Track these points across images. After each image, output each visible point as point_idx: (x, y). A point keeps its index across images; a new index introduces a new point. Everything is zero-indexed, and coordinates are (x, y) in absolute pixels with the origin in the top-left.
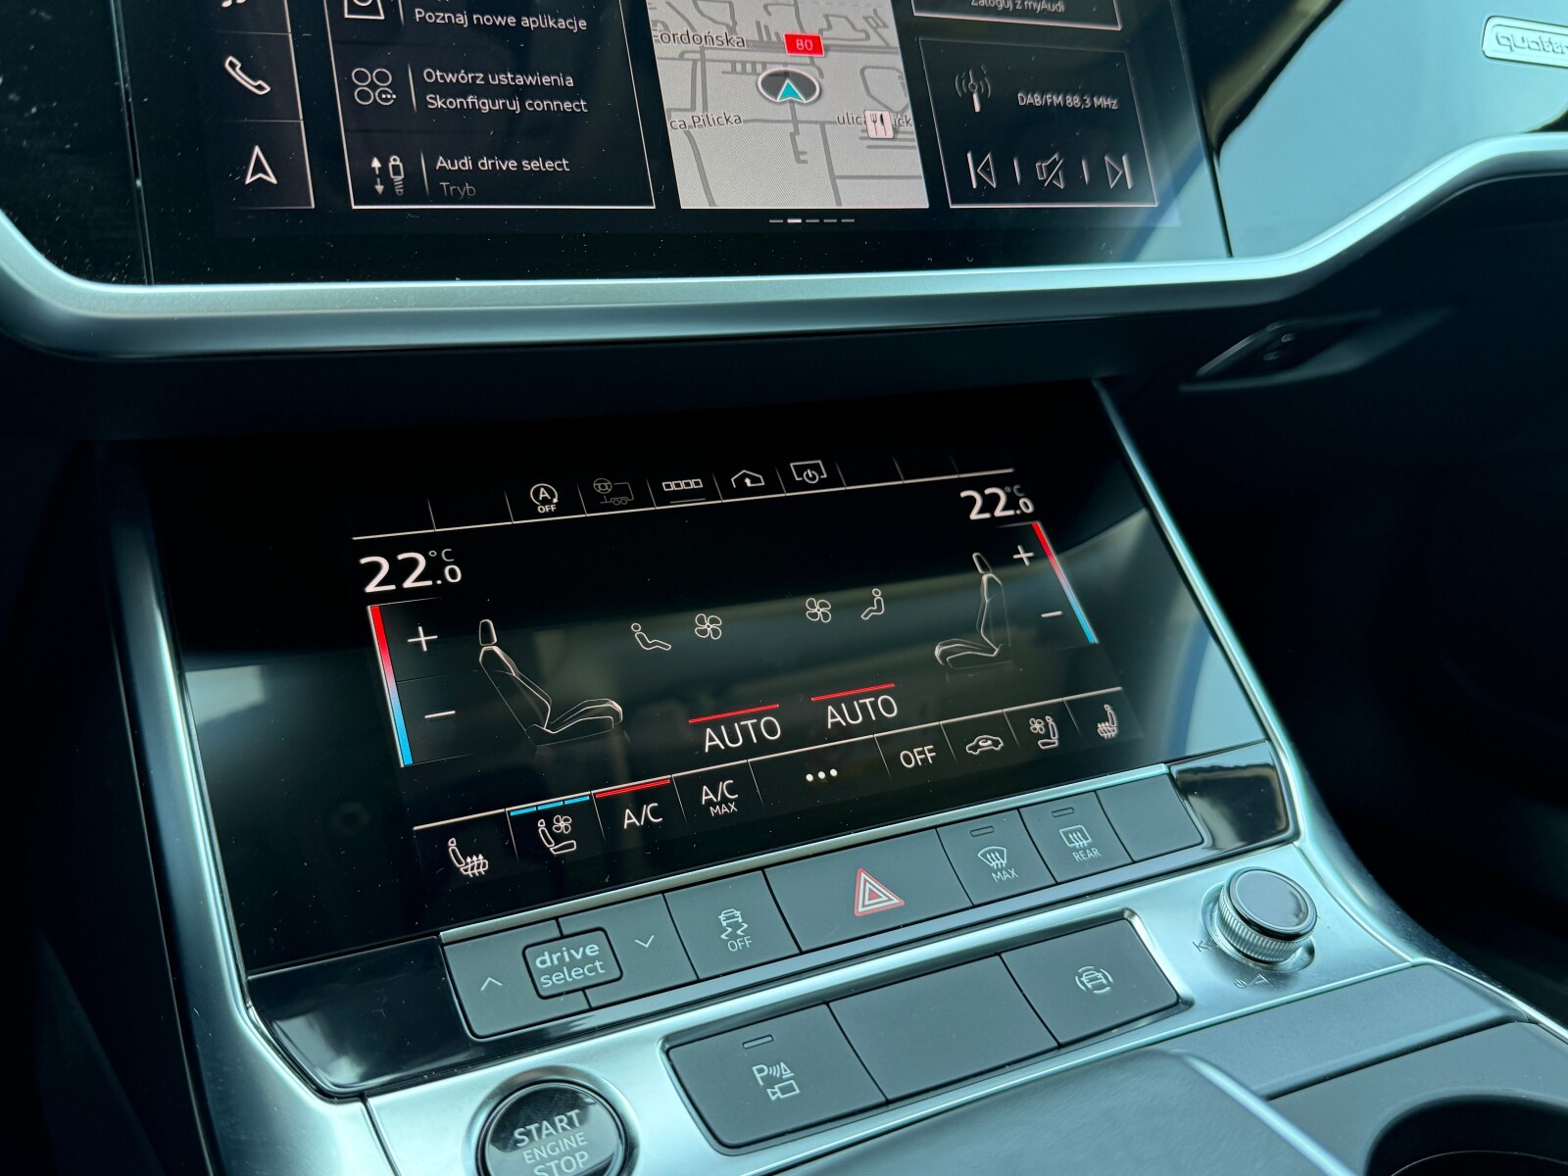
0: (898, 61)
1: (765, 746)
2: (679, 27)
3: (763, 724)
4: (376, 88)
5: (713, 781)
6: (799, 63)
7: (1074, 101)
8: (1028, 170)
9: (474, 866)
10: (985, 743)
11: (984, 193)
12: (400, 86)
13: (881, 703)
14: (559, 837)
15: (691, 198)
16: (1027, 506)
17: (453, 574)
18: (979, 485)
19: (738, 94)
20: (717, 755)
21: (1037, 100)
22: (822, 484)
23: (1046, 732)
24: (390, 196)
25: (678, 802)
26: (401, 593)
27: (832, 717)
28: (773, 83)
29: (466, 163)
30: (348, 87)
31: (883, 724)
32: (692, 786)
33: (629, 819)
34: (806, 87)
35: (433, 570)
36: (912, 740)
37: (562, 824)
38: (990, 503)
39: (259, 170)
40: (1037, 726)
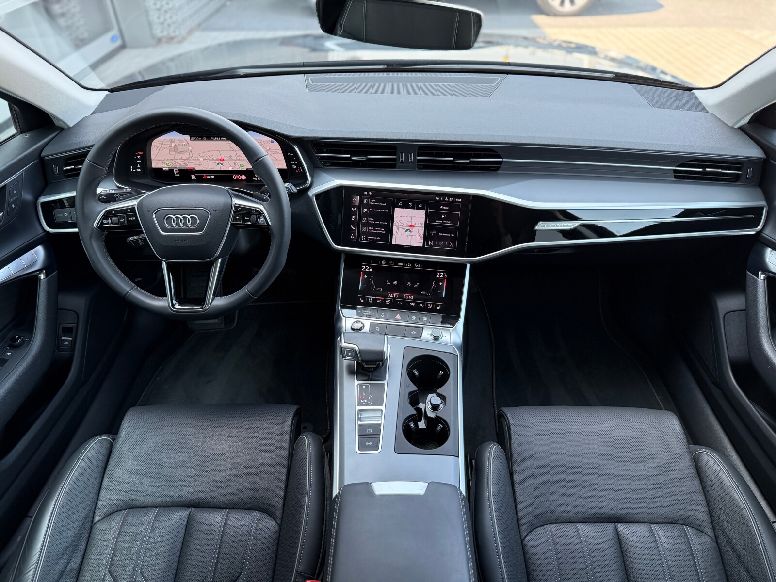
0: (423, 229)
1: (395, 298)
2: (397, 224)
3: (396, 295)
4: (364, 229)
5: (388, 300)
6: (410, 229)
7: (447, 235)
8: (438, 243)
9: (362, 301)
10: (421, 305)
11: (431, 245)
12: (366, 229)
13: (411, 297)
14: (370, 301)
15: (394, 243)
16: (446, 276)
17: (371, 270)
18: (440, 272)
19: (402, 232)
20: (390, 297)
21: (442, 234)
22: (418, 267)
23: (430, 306)
24: (363, 240)
25: (384, 301)
26: (365, 271)
27: (405, 297)
28: (406, 231)
29: (371, 237)
30: (362, 229)
31: (410, 299)
32: (385, 300)
33: (378, 301)
34: (410, 231)
35: (369, 269)
36: (412, 302)
37: (371, 300)
38: (441, 275)
39: (352, 237)
40: (429, 305)
